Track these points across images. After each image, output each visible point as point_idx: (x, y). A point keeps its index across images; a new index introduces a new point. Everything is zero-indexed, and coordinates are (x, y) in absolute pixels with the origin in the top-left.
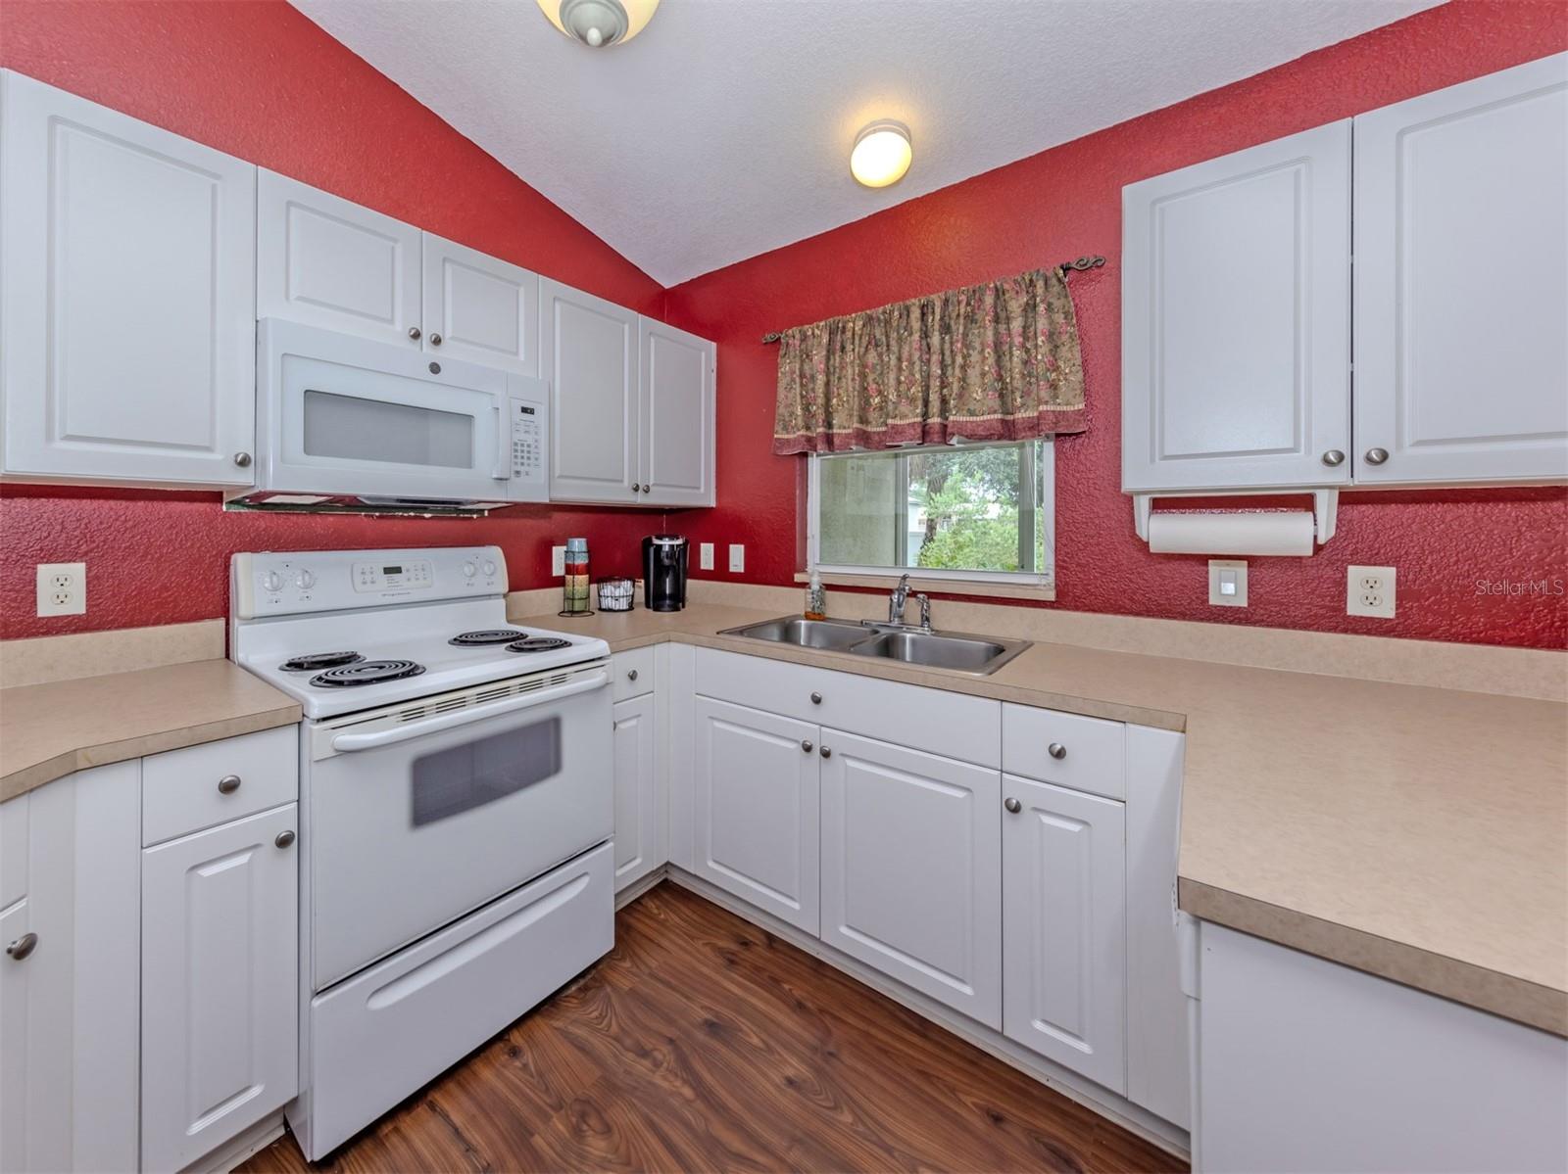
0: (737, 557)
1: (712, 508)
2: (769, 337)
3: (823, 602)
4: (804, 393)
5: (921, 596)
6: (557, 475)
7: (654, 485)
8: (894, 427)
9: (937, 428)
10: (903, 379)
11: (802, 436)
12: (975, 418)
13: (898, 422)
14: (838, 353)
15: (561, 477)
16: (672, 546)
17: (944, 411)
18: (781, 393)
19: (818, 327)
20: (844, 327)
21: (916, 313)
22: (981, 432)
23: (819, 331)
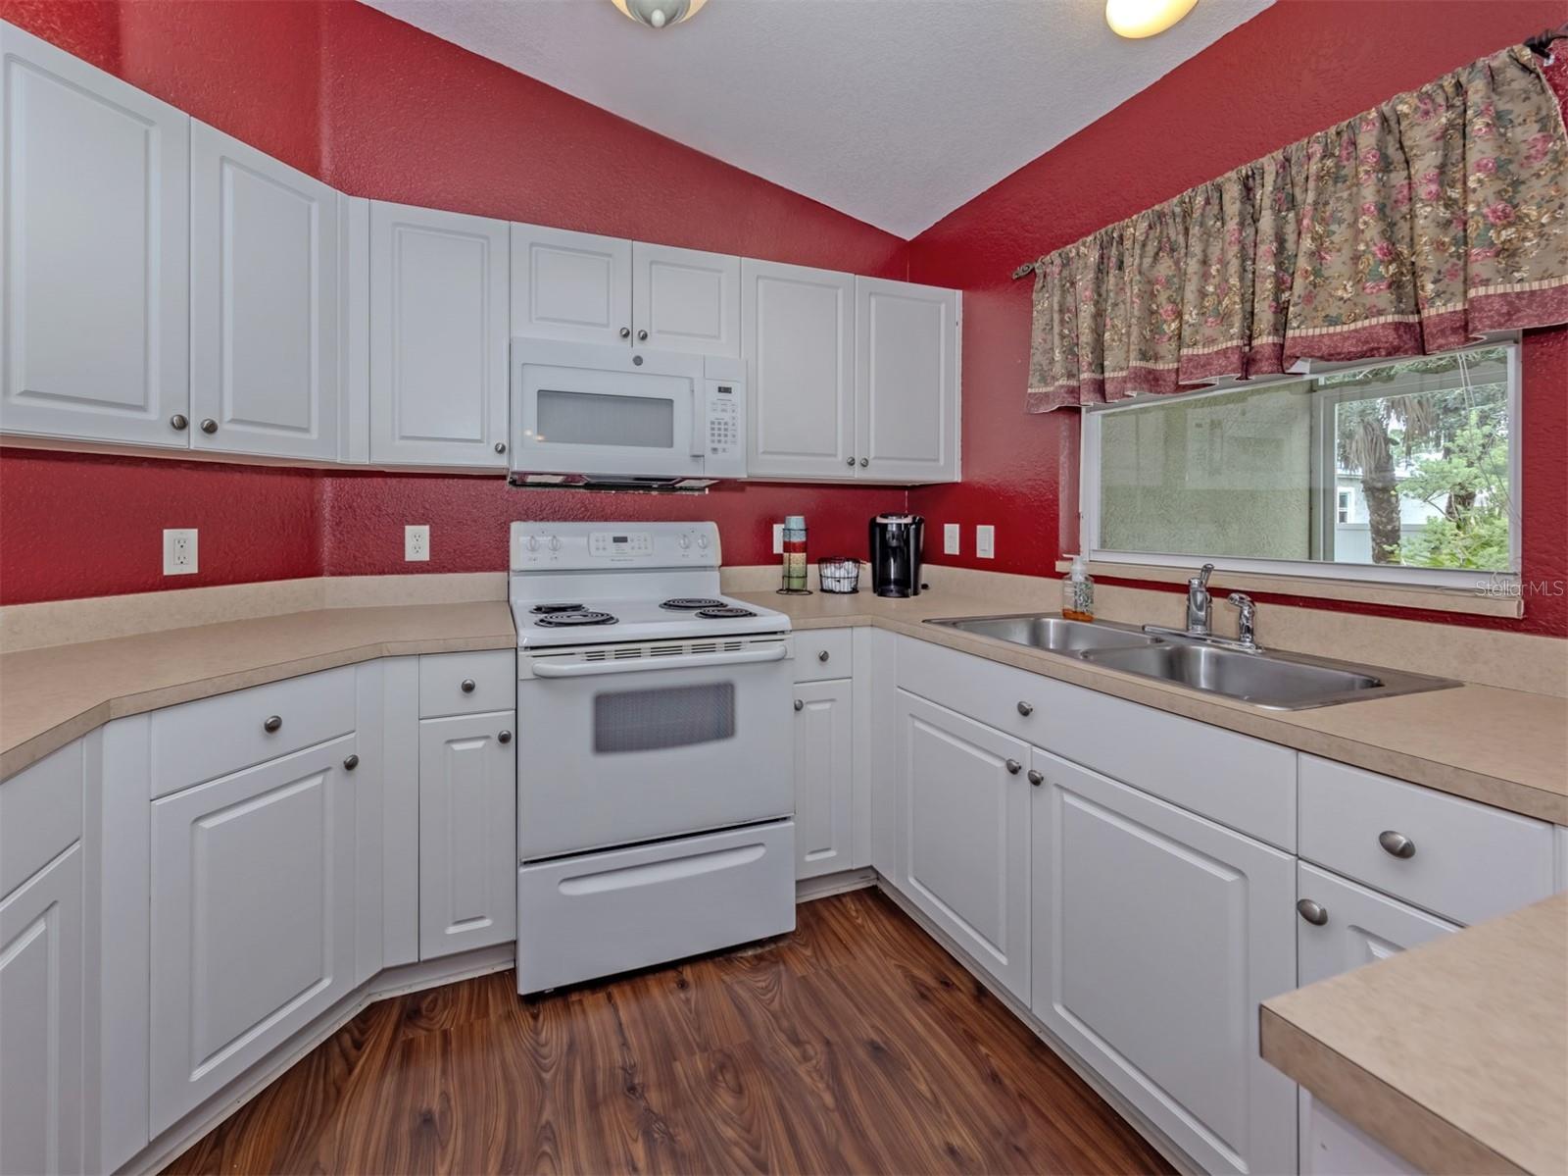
0: (986, 540)
1: (957, 483)
2: (1021, 271)
3: (1089, 598)
4: (1066, 332)
5: (1236, 596)
6: (761, 450)
7: (875, 458)
8: (1190, 359)
9: (1268, 351)
10: (1211, 289)
11: (1062, 387)
12: (1338, 329)
13: (1199, 350)
14: (1113, 272)
15: (764, 453)
16: (899, 525)
17: (1281, 326)
18: (1037, 337)
19: (1084, 244)
20: (1121, 237)
21: (1233, 191)
22: (1349, 347)
23: (1087, 251)
